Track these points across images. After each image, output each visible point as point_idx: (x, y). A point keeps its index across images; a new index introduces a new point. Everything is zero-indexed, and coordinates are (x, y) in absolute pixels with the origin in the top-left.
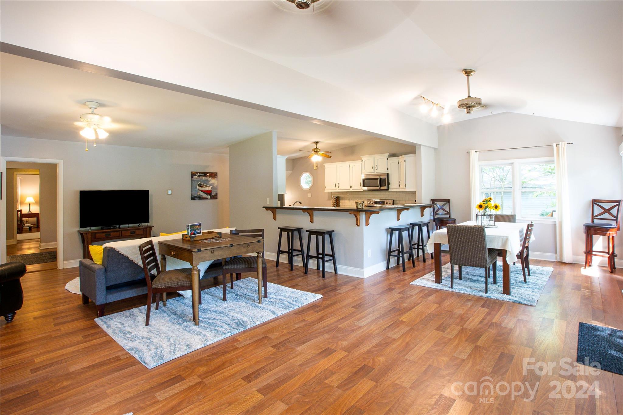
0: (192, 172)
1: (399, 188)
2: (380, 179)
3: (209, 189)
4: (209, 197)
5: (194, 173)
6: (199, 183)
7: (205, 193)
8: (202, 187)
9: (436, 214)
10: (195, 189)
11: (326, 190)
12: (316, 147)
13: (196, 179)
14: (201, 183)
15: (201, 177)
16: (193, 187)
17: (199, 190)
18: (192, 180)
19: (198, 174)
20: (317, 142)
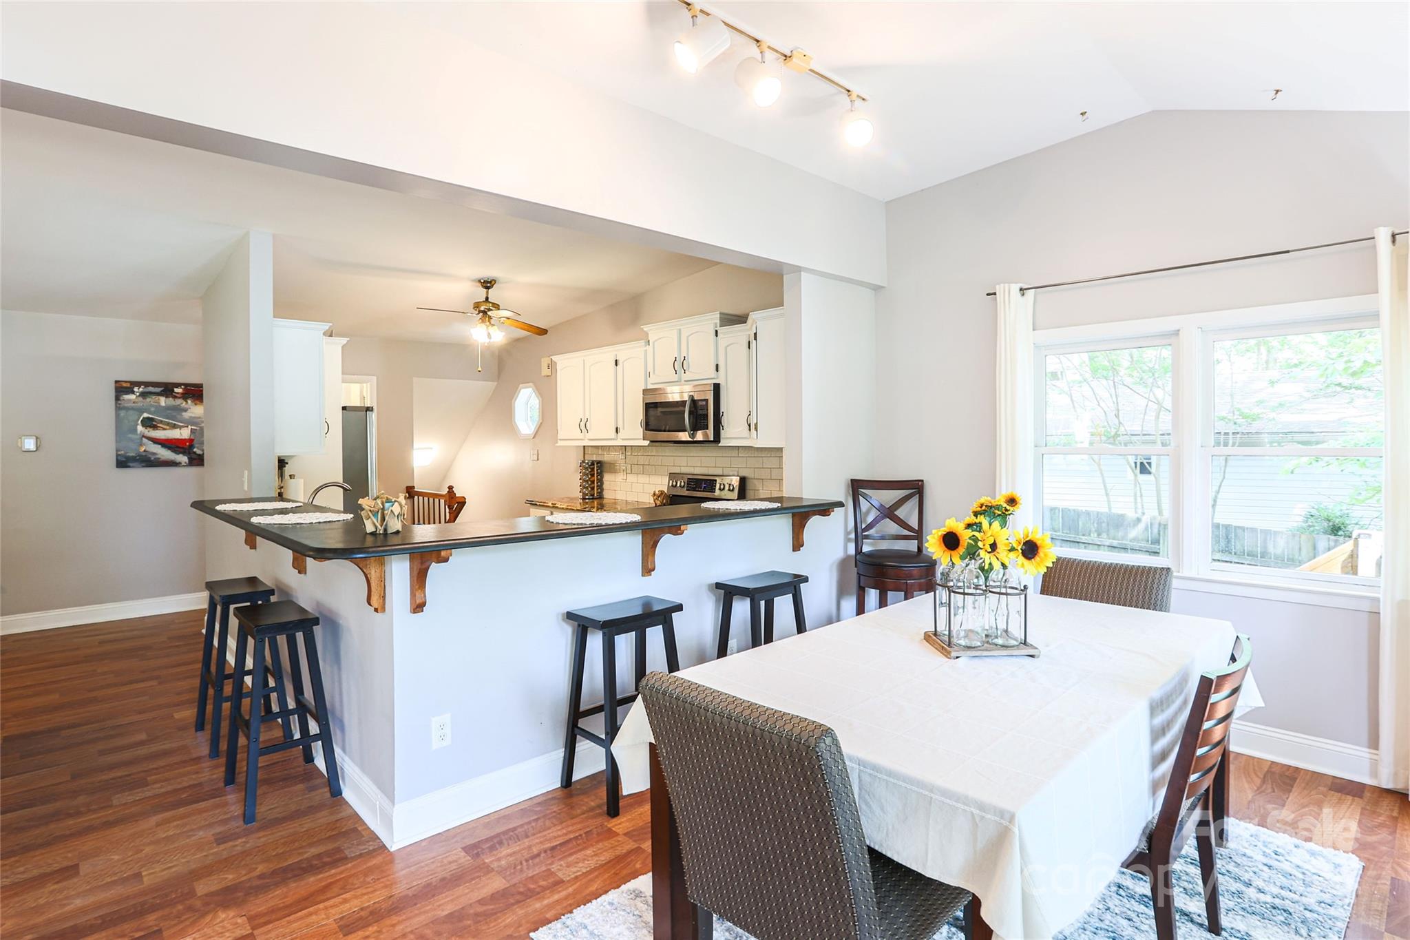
0: (116, 382)
1: (751, 438)
2: (692, 402)
3: (184, 433)
4: (183, 459)
6: (146, 415)
7: (170, 448)
8: (155, 427)
9: (867, 537)
11: (559, 441)
12: (487, 299)
13: (134, 403)
14: (151, 416)
15: (154, 397)
16: (122, 430)
17: (144, 439)
18: (118, 408)
19: (141, 389)
20: (490, 282)
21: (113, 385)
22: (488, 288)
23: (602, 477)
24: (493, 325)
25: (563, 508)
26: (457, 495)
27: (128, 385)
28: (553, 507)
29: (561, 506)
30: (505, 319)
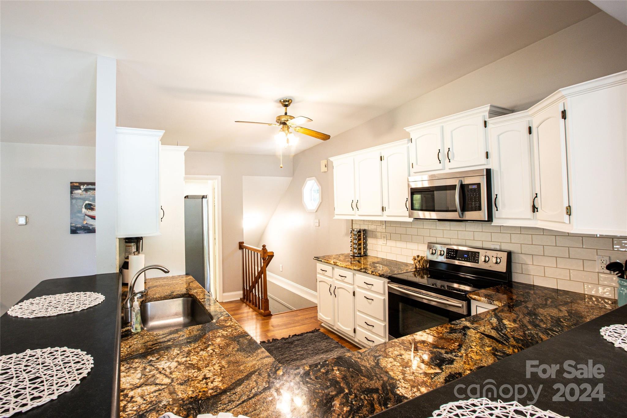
0: (71, 183)
1: (534, 218)
2: (463, 186)
5: (75, 184)
6: (87, 202)
8: (92, 209)
10: (79, 215)
11: (335, 215)
12: (286, 114)
13: (80, 195)
14: (90, 203)
15: (92, 191)
16: (74, 212)
17: (86, 216)
18: (72, 198)
19: (85, 187)
20: (288, 101)
21: (69, 185)
22: (286, 106)
23: (366, 241)
24: (291, 133)
25: (342, 267)
26: (268, 251)
27: (78, 184)
28: (335, 265)
29: (341, 265)
30: (299, 128)
